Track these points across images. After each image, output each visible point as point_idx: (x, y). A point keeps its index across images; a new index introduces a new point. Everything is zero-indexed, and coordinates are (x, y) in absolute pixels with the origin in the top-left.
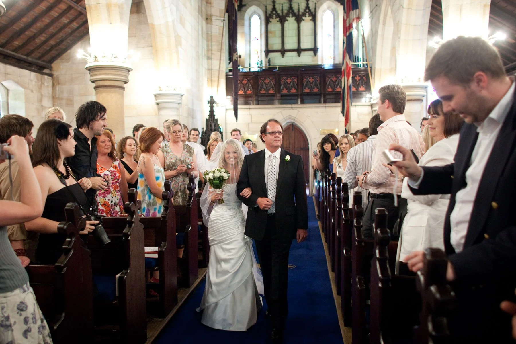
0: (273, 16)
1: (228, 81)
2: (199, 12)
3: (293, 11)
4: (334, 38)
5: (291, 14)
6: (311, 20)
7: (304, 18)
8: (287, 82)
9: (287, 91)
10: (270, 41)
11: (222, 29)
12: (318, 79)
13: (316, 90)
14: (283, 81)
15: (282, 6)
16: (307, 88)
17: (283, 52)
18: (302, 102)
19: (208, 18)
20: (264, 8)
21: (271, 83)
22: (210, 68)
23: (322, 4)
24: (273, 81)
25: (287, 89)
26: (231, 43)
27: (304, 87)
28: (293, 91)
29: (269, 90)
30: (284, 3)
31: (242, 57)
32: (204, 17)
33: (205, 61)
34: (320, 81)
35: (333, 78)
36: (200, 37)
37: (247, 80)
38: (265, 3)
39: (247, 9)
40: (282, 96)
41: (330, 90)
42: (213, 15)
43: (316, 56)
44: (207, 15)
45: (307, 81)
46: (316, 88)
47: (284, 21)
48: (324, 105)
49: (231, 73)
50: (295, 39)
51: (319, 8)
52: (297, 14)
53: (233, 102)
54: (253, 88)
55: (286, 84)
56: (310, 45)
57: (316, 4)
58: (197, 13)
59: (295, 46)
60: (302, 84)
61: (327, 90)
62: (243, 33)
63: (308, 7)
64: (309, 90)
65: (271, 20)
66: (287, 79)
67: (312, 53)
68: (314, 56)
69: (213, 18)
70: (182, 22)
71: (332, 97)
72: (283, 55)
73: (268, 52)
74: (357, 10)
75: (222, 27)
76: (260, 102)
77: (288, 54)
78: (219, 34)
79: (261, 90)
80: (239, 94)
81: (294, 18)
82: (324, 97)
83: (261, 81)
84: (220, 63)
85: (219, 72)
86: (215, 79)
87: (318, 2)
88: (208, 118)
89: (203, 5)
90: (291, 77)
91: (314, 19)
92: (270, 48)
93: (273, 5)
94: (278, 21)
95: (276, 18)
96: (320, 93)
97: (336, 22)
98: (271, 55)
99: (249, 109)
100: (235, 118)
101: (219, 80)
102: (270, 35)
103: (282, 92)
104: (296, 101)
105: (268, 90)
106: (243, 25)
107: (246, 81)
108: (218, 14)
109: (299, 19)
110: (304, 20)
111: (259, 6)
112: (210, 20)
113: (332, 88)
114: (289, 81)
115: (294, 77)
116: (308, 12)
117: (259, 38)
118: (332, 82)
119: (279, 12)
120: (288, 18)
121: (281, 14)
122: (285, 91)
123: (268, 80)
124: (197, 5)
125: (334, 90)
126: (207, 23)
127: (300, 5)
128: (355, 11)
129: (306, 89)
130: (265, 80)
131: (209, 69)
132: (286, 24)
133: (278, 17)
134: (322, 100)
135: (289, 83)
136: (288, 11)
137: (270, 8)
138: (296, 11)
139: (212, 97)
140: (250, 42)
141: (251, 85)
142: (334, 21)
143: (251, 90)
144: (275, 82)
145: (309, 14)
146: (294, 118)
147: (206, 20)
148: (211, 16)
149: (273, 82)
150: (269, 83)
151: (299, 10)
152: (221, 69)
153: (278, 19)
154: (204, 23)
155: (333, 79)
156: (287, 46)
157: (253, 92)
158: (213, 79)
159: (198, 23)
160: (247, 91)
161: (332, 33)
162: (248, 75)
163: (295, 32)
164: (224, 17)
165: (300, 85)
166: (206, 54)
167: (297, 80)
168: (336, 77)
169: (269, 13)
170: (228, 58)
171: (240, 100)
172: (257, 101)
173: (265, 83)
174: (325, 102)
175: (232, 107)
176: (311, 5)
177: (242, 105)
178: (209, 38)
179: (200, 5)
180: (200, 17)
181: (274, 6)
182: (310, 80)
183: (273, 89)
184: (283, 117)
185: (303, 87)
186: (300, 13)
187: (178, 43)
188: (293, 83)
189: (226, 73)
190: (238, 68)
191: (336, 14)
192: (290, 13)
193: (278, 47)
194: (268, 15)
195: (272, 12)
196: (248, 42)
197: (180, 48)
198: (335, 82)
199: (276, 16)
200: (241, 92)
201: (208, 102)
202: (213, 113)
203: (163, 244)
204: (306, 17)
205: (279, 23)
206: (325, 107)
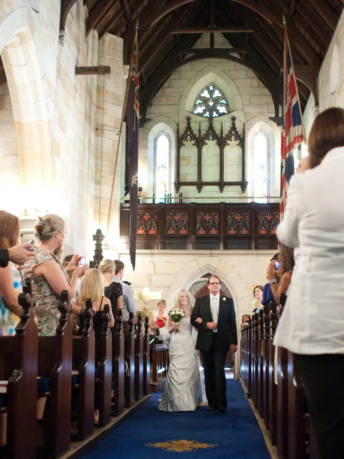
0: (187, 137)
1: (124, 215)
2: (85, 118)
3: (214, 132)
4: (269, 169)
5: (211, 136)
6: (238, 145)
7: (228, 142)
8: (205, 220)
9: (205, 231)
10: (182, 171)
11: (117, 144)
12: (247, 217)
13: (244, 232)
14: (199, 217)
15: (200, 126)
16: (232, 228)
17: (200, 185)
18: (226, 248)
19: (98, 128)
20: (176, 127)
21: (183, 221)
22: (99, 195)
23: (252, 125)
24: (186, 217)
25: (204, 229)
26: (129, 162)
27: (228, 227)
28: (214, 232)
29: (180, 229)
30: (203, 121)
31: (143, 190)
32: (93, 126)
33: (92, 185)
34: (250, 219)
35: (267, 216)
36: (86, 151)
37: (150, 214)
38: (177, 120)
39: (152, 127)
40: (198, 238)
41: (263, 232)
42: (105, 125)
43: (245, 192)
44: (97, 124)
45: (232, 219)
46: (244, 229)
47: (202, 145)
48: (255, 252)
49: (127, 205)
50: (217, 169)
51: (249, 130)
52: (219, 136)
53: (129, 245)
54: (157, 226)
55: (203, 222)
56: (236, 178)
57: (244, 124)
58: (83, 119)
59: (216, 179)
60: (226, 223)
61: (260, 232)
62: (146, 157)
63: (233, 128)
64: (235, 231)
65: (184, 142)
66: (205, 216)
67: (238, 188)
68: (242, 191)
69: (106, 128)
70: (62, 124)
71: (265, 241)
72: (199, 190)
73: (179, 184)
74: (300, 126)
75: (118, 142)
76: (167, 246)
77: (206, 188)
78: (113, 150)
79: (169, 229)
80: (137, 233)
81: (215, 142)
82: (256, 241)
83: (168, 217)
84: (113, 190)
85: (111, 204)
86: (105, 211)
87: (247, 122)
88: (92, 259)
89: (92, 109)
90: (210, 212)
91: (242, 144)
92: (182, 180)
93: (187, 122)
94: (193, 145)
95: (191, 140)
96: (249, 235)
97: (271, 149)
98: (183, 189)
99: (152, 254)
100: (131, 265)
101: (111, 212)
102: (182, 162)
103: (198, 232)
104: (216, 245)
105: (178, 229)
106: (146, 147)
107: (148, 216)
108: (112, 124)
109: (222, 143)
110: (228, 145)
111: (168, 123)
112: (101, 131)
113: (266, 229)
114: (207, 218)
115: (215, 213)
116: (234, 135)
117: (167, 166)
118: (266, 222)
119: (196, 132)
120: (207, 141)
121: (197, 136)
122: (202, 232)
123: (179, 216)
124: (84, 108)
125: (269, 232)
126: (97, 135)
127: (223, 124)
128: (296, 127)
129: (231, 230)
130: (175, 216)
131: (97, 197)
132: (205, 149)
133: (193, 140)
134: (253, 244)
135: (208, 220)
136: (208, 132)
137: (183, 127)
138: (218, 132)
139: (99, 231)
140: (154, 170)
141: (155, 221)
142: (268, 148)
143: (154, 229)
144: (189, 220)
145: (235, 137)
146: (214, 269)
147: (95, 130)
148: (103, 125)
149: (185, 219)
150: (180, 220)
151: (222, 130)
152: (113, 198)
153: (194, 142)
154: (93, 134)
155: (267, 218)
156: (206, 178)
157: (157, 231)
158: (102, 210)
159: (85, 131)
160: (149, 230)
161: (265, 163)
162: (151, 208)
163: (217, 160)
164: (121, 128)
165: (223, 224)
166: (93, 175)
167: (219, 217)
168: (272, 215)
169: (181, 132)
170: (124, 186)
171: (139, 242)
172: (163, 244)
173: (174, 220)
174: (257, 248)
175: (128, 251)
176: (239, 126)
177: (142, 249)
178: (98, 155)
179: (88, 108)
180: (87, 124)
181: (189, 124)
182: (236, 218)
183: (186, 229)
184: (199, 266)
185: (226, 228)
186: (224, 135)
187: (55, 151)
188: (213, 221)
189: (121, 204)
190: (138, 198)
191: (271, 139)
192: (210, 134)
193: (193, 178)
194: (180, 136)
195: (185, 132)
196: (152, 171)
197: (56, 159)
198: (270, 222)
199: (191, 137)
200: (140, 232)
201: (94, 236)
202: (101, 254)
203: (15, 372)
204: (231, 140)
205: (195, 146)
206: (257, 254)
